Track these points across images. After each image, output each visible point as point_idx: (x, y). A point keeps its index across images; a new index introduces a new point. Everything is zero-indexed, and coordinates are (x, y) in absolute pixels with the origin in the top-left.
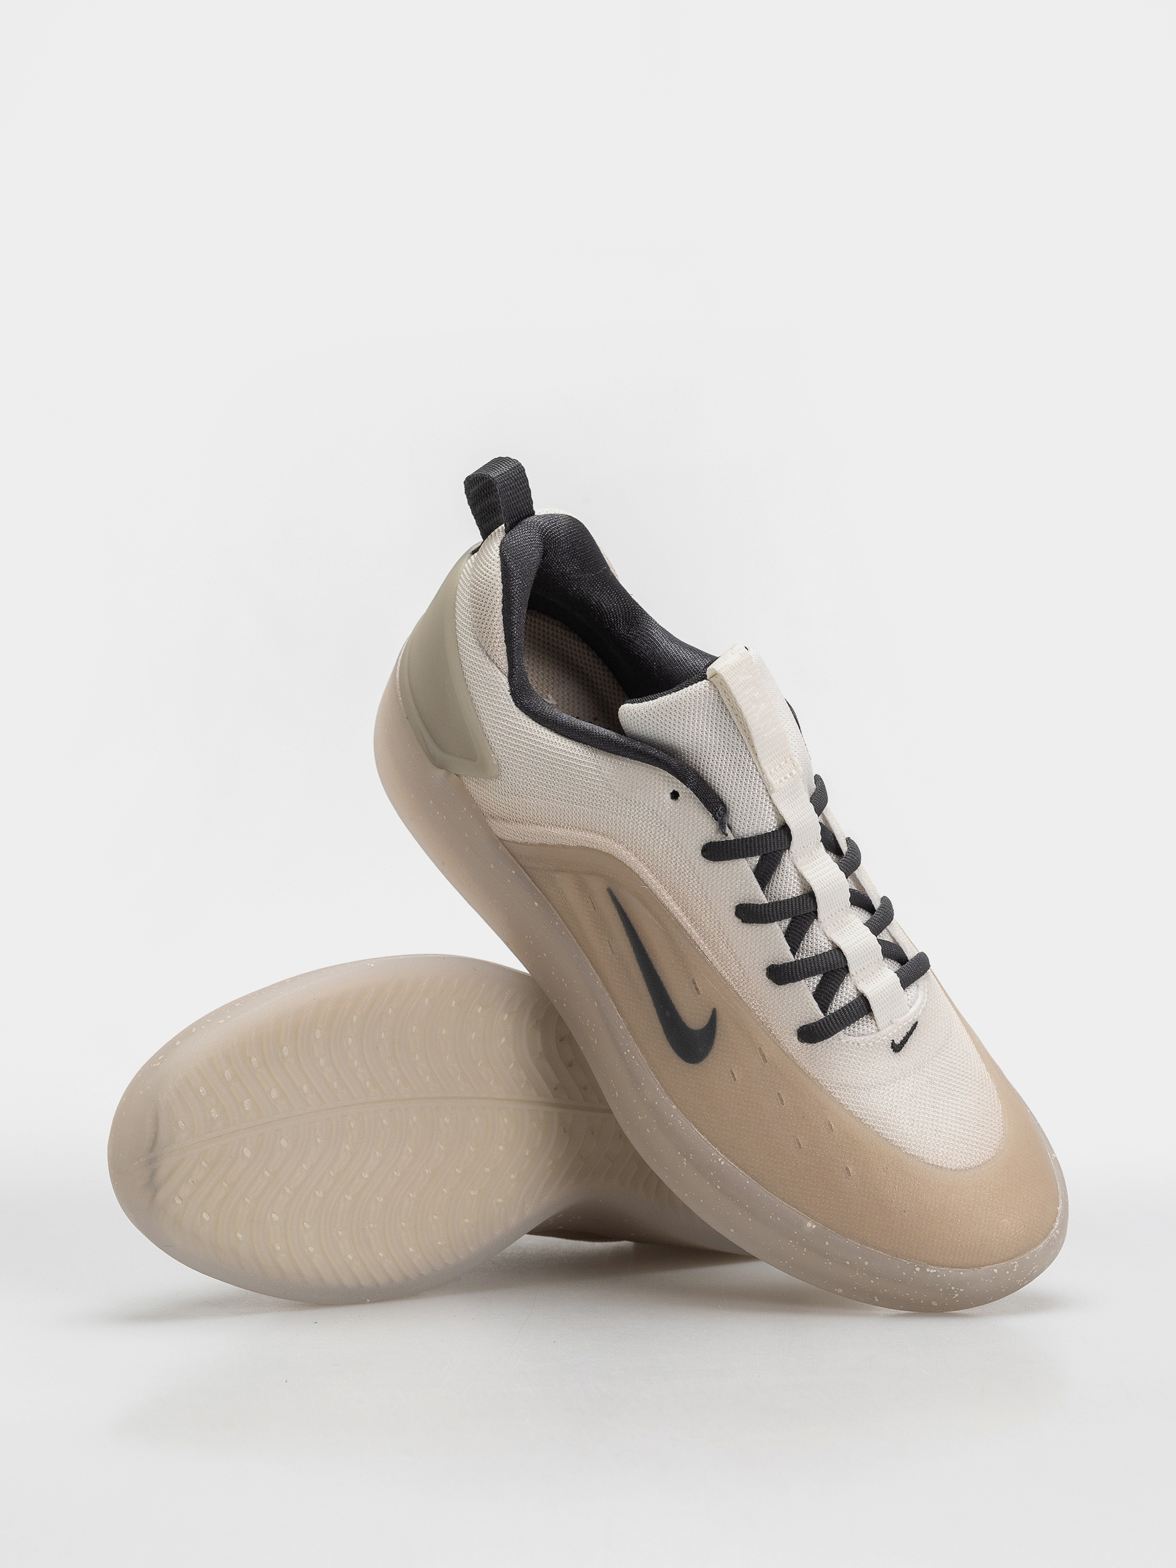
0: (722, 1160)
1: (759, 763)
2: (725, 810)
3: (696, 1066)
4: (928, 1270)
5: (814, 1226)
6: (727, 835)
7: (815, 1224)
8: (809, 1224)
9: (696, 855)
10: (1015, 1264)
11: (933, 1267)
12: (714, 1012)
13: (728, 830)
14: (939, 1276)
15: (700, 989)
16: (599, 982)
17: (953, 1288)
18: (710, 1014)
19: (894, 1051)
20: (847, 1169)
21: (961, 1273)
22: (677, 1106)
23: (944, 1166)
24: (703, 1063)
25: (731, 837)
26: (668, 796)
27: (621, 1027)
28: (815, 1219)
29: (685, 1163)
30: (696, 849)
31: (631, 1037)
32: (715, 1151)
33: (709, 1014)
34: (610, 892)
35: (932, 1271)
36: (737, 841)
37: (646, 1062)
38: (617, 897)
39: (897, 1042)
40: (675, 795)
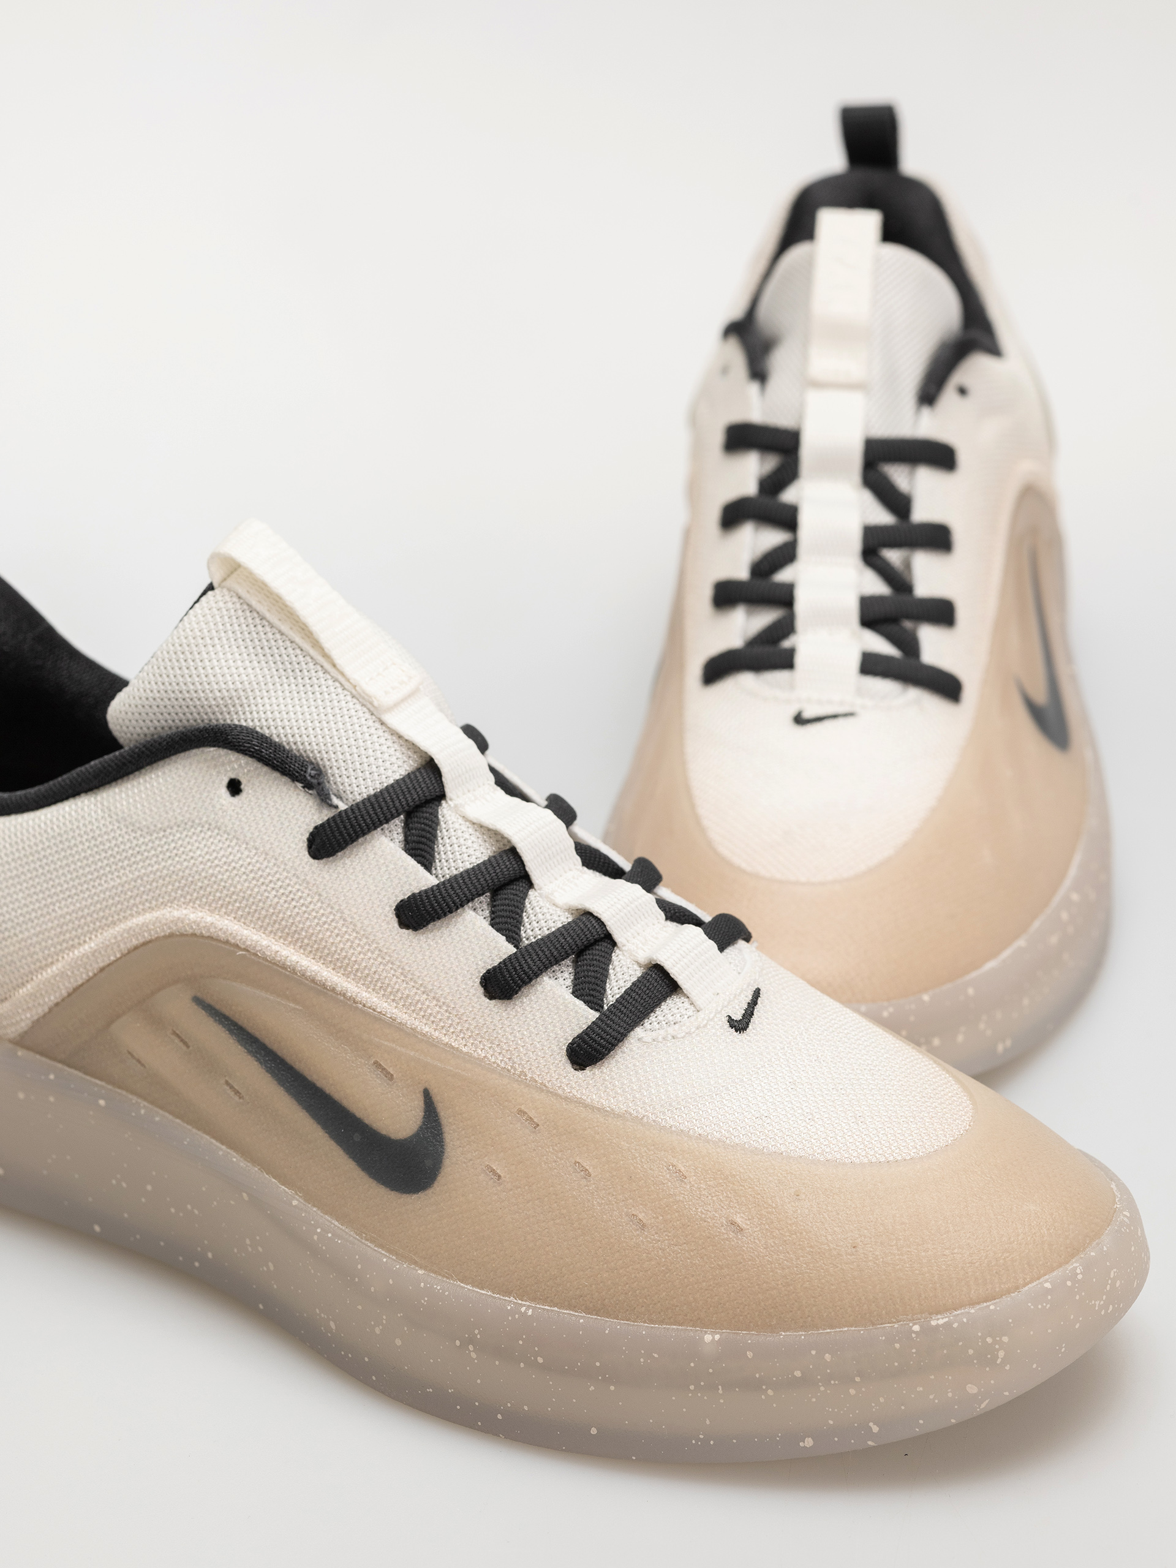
0: (527, 1308)
1: (342, 674)
2: (320, 772)
3: (430, 1191)
4: (934, 1323)
5: (717, 1337)
6: (336, 807)
7: (718, 1333)
8: (708, 1338)
9: (301, 860)
10: (1076, 1268)
11: (939, 1316)
12: (427, 1094)
13: (335, 801)
14: (955, 1325)
15: (391, 1070)
16: (235, 1158)
17: (989, 1340)
18: (422, 1099)
19: (736, 1031)
20: (733, 1223)
21: (992, 1307)
22: (425, 1269)
23: (891, 1158)
24: (441, 1179)
25: (342, 806)
26: (224, 792)
27: (295, 1203)
28: (714, 1326)
29: (473, 1355)
30: (298, 852)
31: (315, 1209)
32: (510, 1302)
33: (419, 1103)
34: (199, 1001)
35: (941, 1322)
36: (355, 808)
37: (352, 1233)
38: (213, 1003)
39: (738, 1016)
40: (234, 787)
